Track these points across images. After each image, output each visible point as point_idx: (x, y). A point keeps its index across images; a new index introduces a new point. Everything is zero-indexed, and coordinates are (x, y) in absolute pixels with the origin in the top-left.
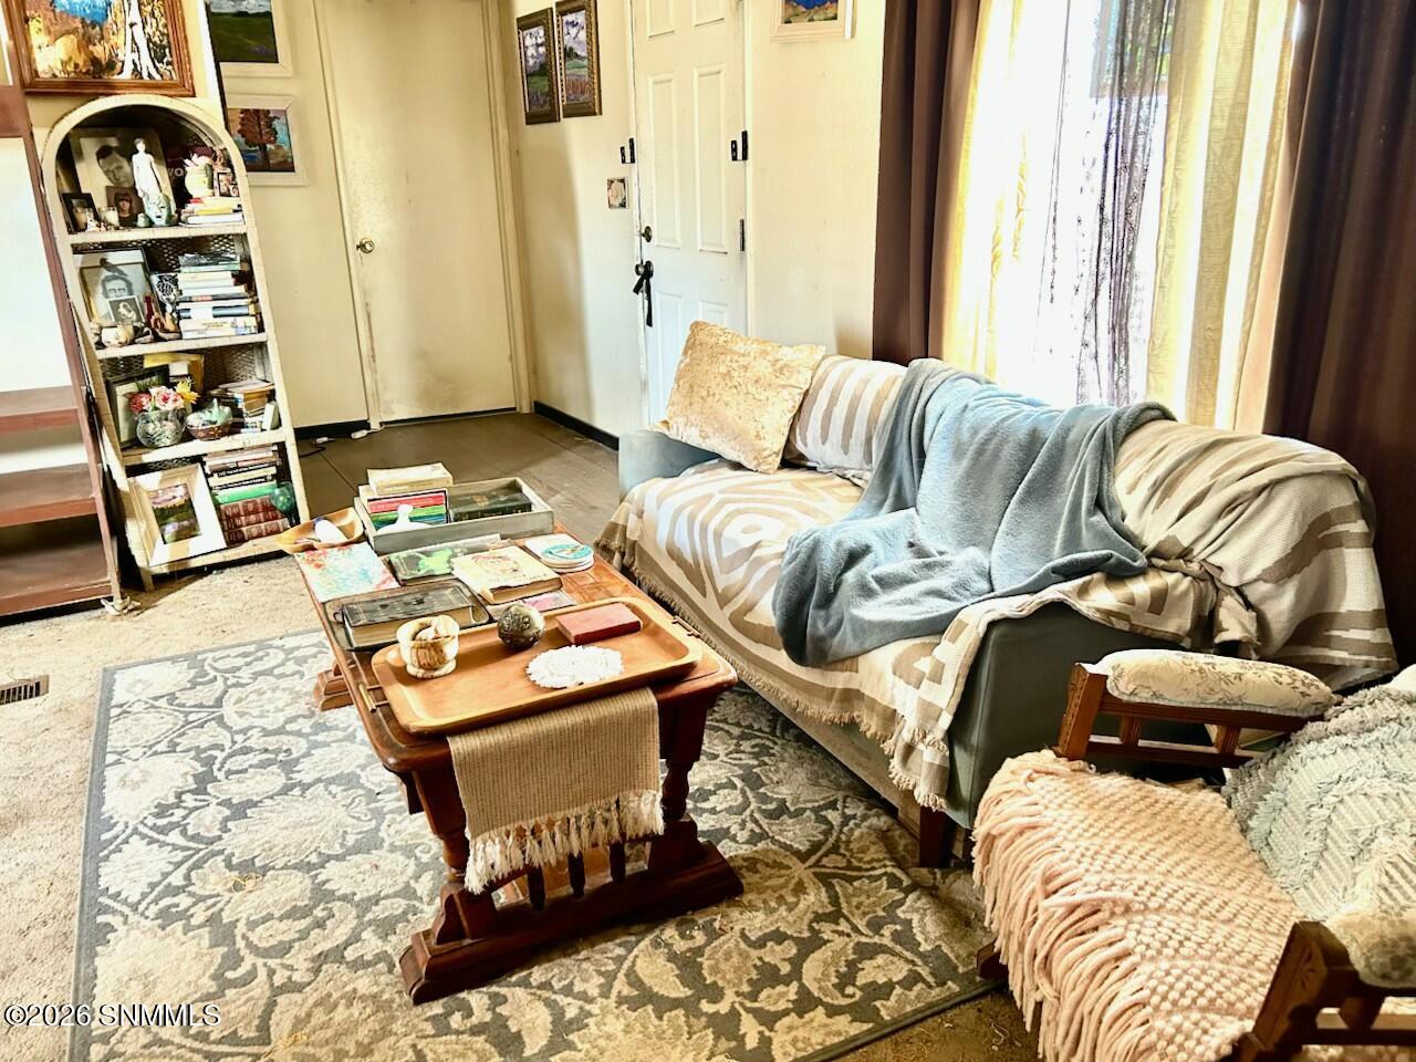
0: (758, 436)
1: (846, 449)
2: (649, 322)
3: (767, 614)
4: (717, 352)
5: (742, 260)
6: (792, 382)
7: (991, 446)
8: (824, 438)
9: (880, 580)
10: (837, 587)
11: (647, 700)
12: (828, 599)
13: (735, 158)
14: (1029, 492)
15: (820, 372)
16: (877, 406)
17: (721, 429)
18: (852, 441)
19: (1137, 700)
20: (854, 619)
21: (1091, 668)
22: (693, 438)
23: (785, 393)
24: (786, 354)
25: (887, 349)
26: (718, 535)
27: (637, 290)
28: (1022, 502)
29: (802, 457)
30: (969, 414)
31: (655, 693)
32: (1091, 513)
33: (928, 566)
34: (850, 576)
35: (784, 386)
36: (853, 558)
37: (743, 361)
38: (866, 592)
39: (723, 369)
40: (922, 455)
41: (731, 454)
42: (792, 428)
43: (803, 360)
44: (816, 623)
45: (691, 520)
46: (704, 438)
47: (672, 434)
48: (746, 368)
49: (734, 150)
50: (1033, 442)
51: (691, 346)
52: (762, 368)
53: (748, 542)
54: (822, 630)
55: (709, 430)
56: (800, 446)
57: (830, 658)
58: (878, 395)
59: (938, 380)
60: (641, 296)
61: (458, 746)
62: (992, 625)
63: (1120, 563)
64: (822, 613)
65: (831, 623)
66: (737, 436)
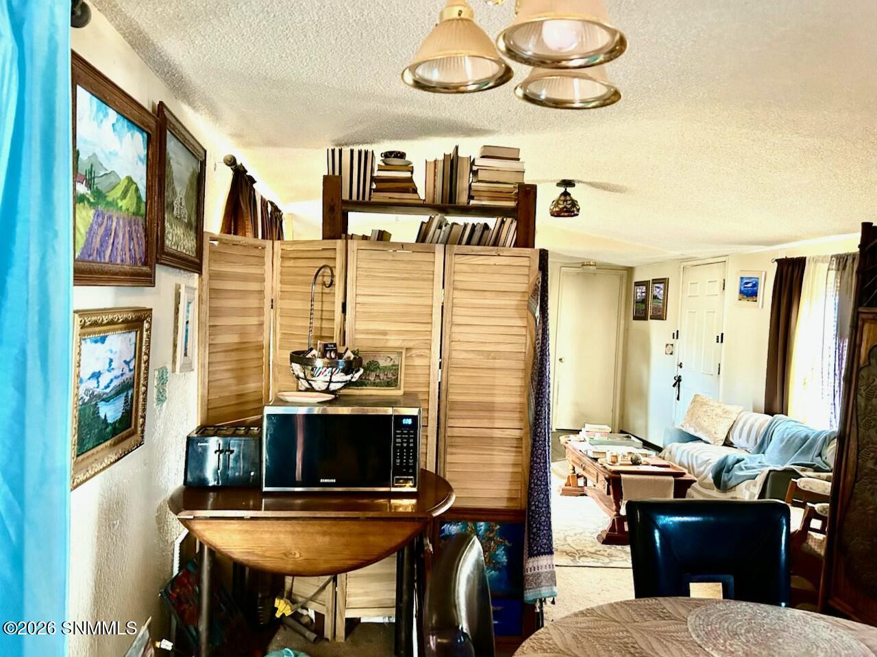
0: (715, 433)
1: (748, 441)
2: (678, 399)
3: (710, 479)
4: (703, 404)
5: (719, 377)
6: (729, 416)
7: (792, 439)
8: (740, 437)
9: (746, 467)
10: (732, 468)
11: (672, 478)
12: (729, 471)
13: (718, 342)
14: (802, 452)
15: (740, 416)
16: (760, 427)
17: (702, 429)
18: (750, 439)
19: (805, 489)
20: (736, 475)
21: (794, 480)
22: (692, 432)
23: (726, 420)
24: (728, 408)
25: (769, 411)
26: (697, 457)
27: (674, 386)
28: (799, 454)
29: (732, 443)
30: (788, 430)
31: (674, 477)
32: (817, 456)
33: (762, 466)
34: (736, 465)
35: (726, 418)
36: (738, 461)
37: (712, 408)
38: (741, 469)
39: (704, 410)
40: (771, 440)
41: (704, 438)
42: (729, 433)
43: (734, 410)
44: (725, 477)
45: (688, 453)
46: (696, 432)
47: (684, 429)
48: (713, 410)
49: (718, 339)
50: (806, 438)
51: (694, 401)
52: (719, 411)
53: (707, 459)
54: (726, 479)
55: (698, 429)
56: (731, 439)
57: (728, 488)
58: (760, 424)
59: (781, 421)
60: (676, 388)
61: (623, 476)
62: (770, 471)
63: (818, 467)
64: (727, 474)
65: (729, 477)
66: (708, 432)
